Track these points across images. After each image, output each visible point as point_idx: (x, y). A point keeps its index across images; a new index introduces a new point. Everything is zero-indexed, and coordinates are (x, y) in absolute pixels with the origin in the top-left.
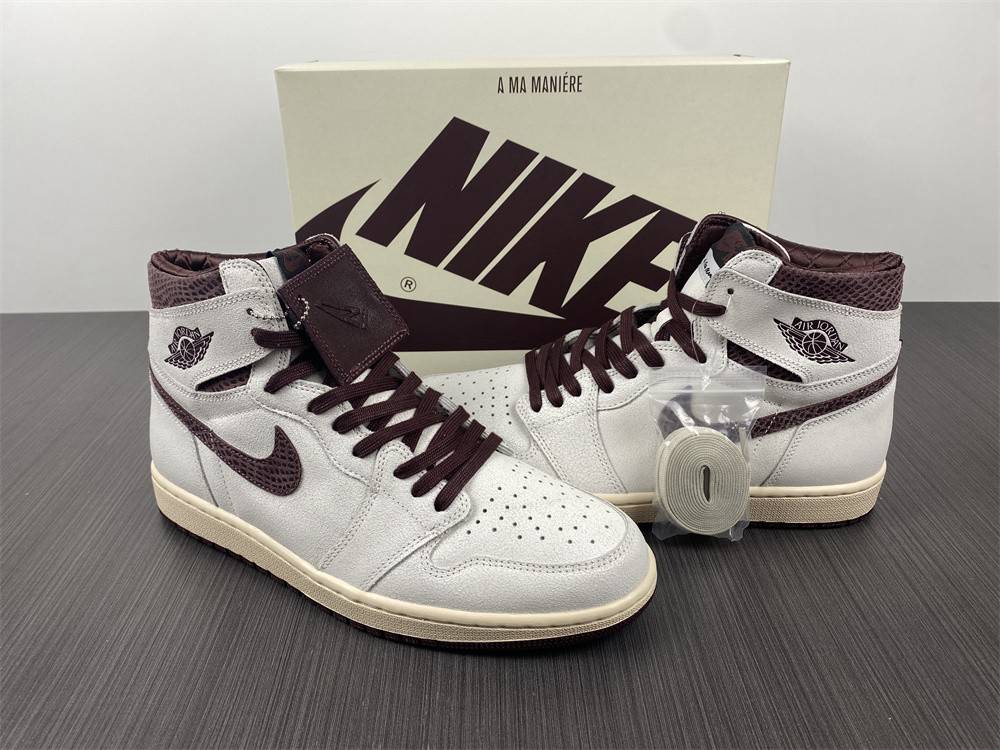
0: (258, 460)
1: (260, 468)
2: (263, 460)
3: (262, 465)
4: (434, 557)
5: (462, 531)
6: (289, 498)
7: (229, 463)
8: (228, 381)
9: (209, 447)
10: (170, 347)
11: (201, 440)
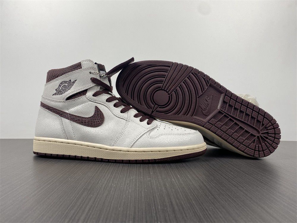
4: (150, 135)
5: (156, 130)
9: (67, 118)
10: (56, 90)
11: (64, 117)
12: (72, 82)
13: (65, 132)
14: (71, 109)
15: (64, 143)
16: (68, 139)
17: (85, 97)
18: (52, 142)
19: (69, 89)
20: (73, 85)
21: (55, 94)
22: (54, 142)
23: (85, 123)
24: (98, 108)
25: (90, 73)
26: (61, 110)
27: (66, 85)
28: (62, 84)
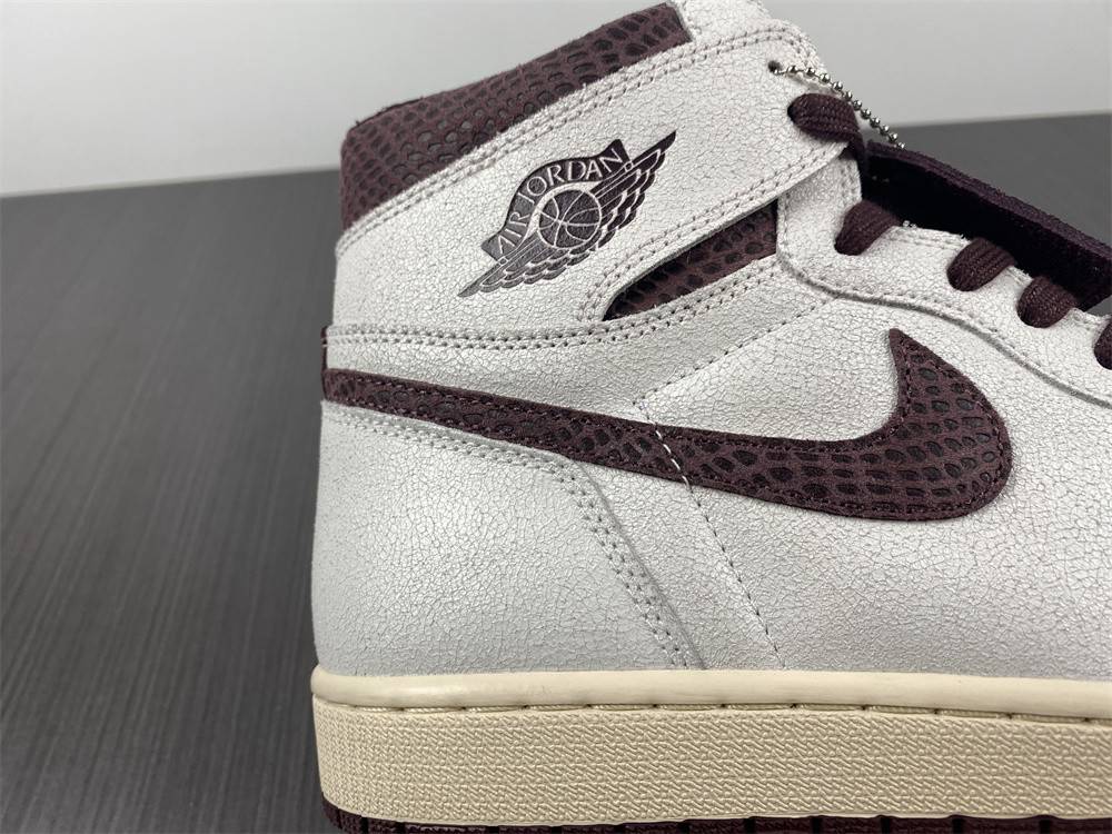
0: (862, 441)
1: (872, 458)
2: (875, 435)
3: (879, 450)
6: (992, 513)
7: (752, 488)
8: (713, 256)
9: (658, 469)
10: (488, 246)
11: (619, 465)
12: (632, 156)
13: (660, 598)
14: (678, 389)
15: (670, 705)
16: (702, 665)
17: (777, 269)
18: (543, 706)
19: (621, 221)
20: (646, 183)
21: (488, 282)
22: (564, 706)
23: (851, 489)
24: (914, 345)
25: (773, 67)
26: (578, 407)
27: (585, 187)
28: (537, 187)
